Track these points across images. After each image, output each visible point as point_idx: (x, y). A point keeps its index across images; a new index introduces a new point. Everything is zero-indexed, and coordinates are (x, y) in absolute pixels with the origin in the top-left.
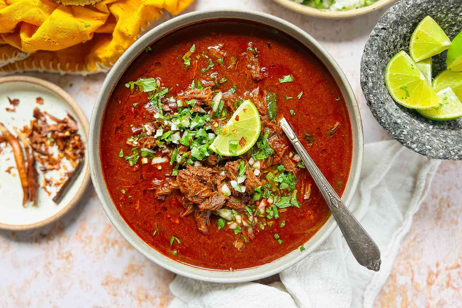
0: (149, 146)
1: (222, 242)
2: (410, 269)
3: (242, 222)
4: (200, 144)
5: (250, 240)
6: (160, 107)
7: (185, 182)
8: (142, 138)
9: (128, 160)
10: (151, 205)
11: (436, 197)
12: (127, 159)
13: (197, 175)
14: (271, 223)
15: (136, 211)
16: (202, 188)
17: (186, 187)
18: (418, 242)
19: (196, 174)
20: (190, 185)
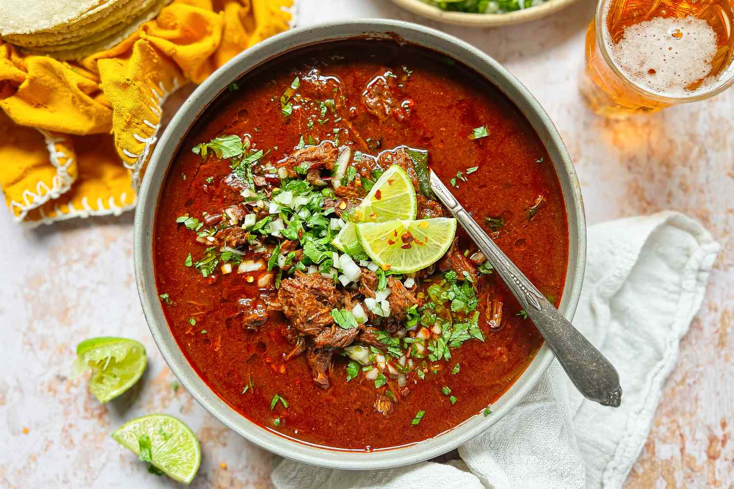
0: (234, 243)
1: (355, 401)
2: (677, 433)
3: (386, 366)
4: (316, 237)
5: (403, 397)
6: (250, 180)
7: (292, 297)
8: (221, 231)
9: (199, 268)
10: (240, 344)
11: (716, 310)
12: (197, 266)
13: (312, 288)
14: (435, 369)
15: (214, 354)
16: (320, 309)
17: (293, 306)
18: (689, 385)
19: (309, 285)
20: (300, 303)
